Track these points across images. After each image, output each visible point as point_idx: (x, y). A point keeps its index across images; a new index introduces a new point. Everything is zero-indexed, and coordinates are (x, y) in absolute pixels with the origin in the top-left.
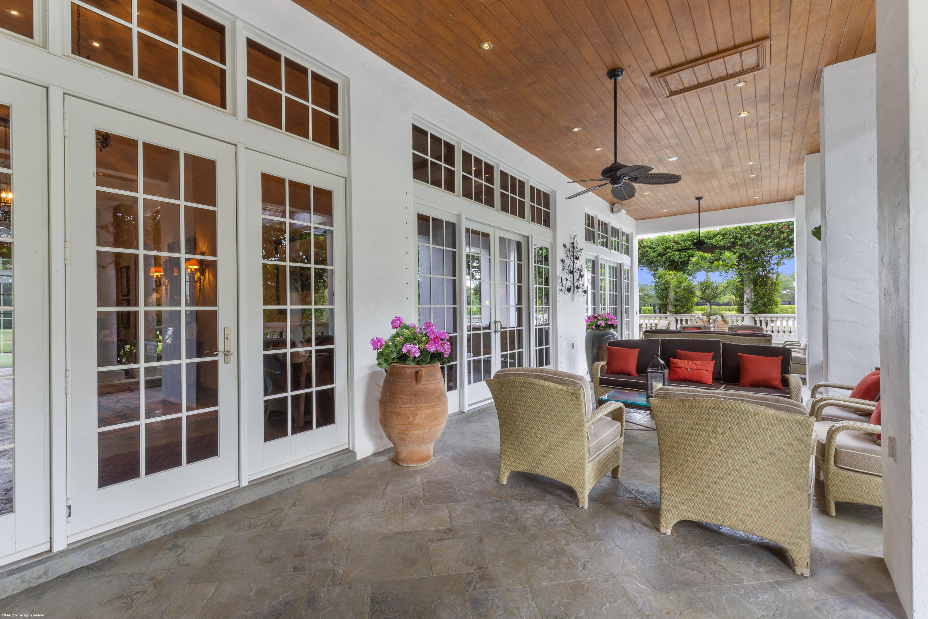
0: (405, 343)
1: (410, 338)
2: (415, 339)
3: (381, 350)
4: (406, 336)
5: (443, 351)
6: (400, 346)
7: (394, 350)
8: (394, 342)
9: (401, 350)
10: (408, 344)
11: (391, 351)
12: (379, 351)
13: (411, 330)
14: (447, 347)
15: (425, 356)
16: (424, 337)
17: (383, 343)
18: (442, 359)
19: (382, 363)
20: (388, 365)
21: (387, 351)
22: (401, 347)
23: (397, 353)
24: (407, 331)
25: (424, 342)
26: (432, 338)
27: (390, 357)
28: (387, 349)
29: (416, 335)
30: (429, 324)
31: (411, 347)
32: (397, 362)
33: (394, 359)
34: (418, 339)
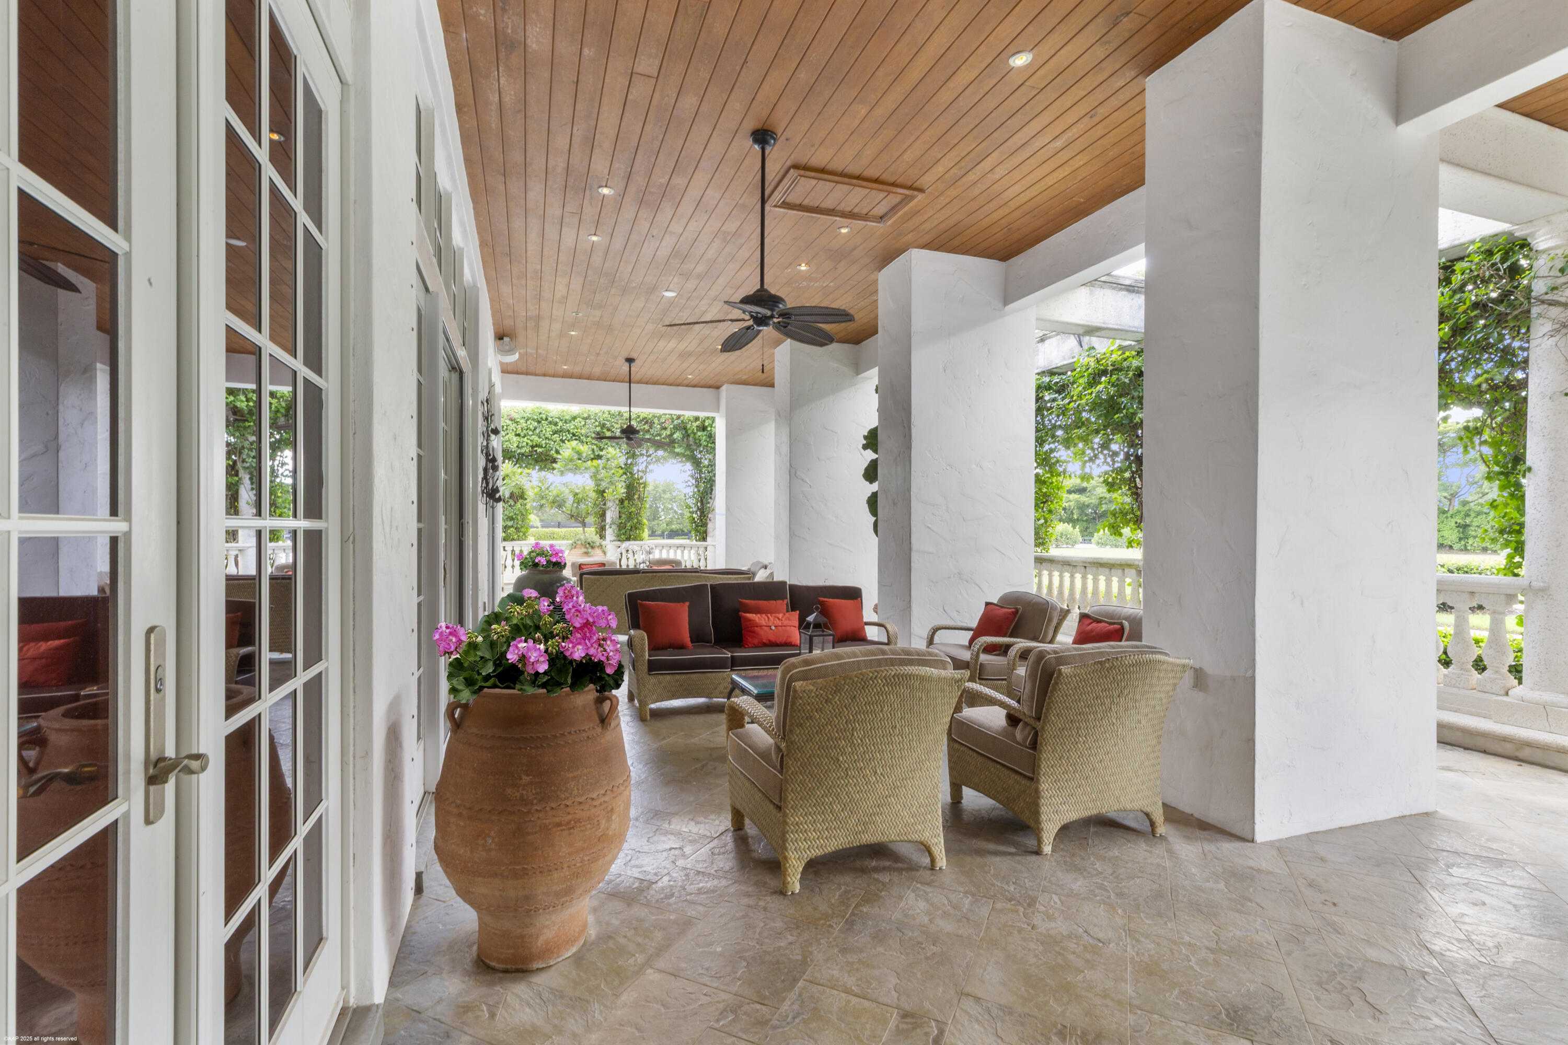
0: (514, 639)
1: (525, 626)
2: (537, 628)
3: (458, 656)
4: (515, 621)
5: (603, 659)
6: (502, 646)
7: (488, 656)
8: (489, 636)
9: (503, 655)
10: (521, 641)
11: (482, 658)
12: (453, 657)
13: (529, 606)
14: (611, 648)
15: (560, 671)
16: (558, 622)
17: (463, 638)
18: (601, 678)
19: (460, 687)
20: (475, 692)
21: (471, 659)
22: (505, 648)
23: (495, 665)
24: (518, 608)
25: (557, 635)
26: (577, 625)
27: (479, 674)
28: (472, 652)
29: (540, 617)
30: (570, 591)
31: (528, 649)
32: (495, 686)
33: (487, 678)
34: (543, 628)
